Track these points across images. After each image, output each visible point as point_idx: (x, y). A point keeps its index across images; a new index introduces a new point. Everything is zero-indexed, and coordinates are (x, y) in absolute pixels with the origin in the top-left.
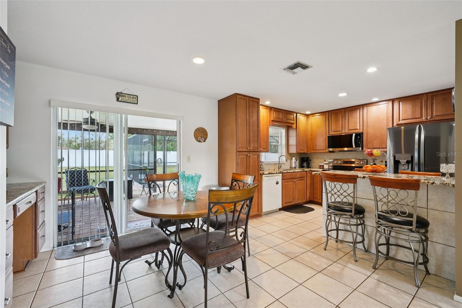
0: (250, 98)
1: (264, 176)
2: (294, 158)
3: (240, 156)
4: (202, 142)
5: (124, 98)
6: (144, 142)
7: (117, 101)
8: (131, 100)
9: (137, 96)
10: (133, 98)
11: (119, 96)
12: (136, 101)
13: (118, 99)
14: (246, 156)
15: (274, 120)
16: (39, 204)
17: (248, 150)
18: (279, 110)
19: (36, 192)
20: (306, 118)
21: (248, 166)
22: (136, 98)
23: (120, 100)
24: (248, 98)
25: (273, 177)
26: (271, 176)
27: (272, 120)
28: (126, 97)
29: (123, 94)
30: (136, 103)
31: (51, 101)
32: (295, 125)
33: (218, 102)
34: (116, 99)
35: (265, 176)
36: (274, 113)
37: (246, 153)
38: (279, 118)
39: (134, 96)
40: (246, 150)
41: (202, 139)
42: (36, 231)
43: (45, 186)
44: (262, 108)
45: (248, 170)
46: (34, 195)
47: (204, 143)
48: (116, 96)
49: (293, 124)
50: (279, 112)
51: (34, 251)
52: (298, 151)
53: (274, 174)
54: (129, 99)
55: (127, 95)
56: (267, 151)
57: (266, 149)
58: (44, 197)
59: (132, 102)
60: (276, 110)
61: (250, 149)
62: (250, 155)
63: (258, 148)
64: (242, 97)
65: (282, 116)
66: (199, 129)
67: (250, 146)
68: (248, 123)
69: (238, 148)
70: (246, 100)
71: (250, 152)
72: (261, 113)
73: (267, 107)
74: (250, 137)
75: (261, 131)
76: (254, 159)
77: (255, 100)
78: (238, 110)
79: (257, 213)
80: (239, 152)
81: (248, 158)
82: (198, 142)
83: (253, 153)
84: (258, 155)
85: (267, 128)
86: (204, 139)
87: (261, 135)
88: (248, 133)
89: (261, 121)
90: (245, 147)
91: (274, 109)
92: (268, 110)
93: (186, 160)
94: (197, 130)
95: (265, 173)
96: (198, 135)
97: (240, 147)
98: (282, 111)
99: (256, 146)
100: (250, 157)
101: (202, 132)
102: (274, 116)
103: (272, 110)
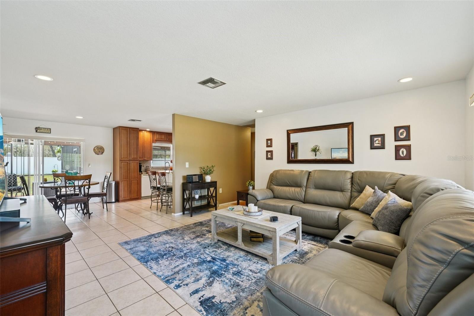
1: (142, 175)
3: (122, 163)
5: (41, 130)
9: (50, 129)
10: (47, 130)
11: (37, 129)
13: (36, 131)
14: (127, 163)
15: (157, 139)
21: (129, 169)
23: (38, 131)
24: (129, 129)
27: (155, 139)
29: (40, 128)
30: (50, 132)
33: (113, 129)
34: (35, 131)
35: (144, 175)
36: (157, 135)
37: (127, 161)
38: (162, 138)
40: (128, 159)
45: (129, 171)
47: (101, 155)
54: (45, 131)
55: (43, 129)
56: (151, 159)
59: (47, 132)
60: (159, 133)
61: (130, 159)
62: (130, 162)
63: (137, 158)
64: (124, 128)
65: (165, 137)
66: (98, 147)
67: (130, 157)
68: (128, 144)
69: (120, 158)
70: (128, 130)
71: (130, 160)
72: (145, 136)
73: (150, 132)
74: (131, 151)
75: (145, 147)
76: (134, 165)
77: (135, 129)
78: (120, 136)
79: (136, 197)
80: (121, 160)
81: (129, 164)
82: (97, 155)
83: (133, 161)
84: (137, 162)
85: (150, 145)
86: (101, 153)
87: (145, 149)
88: (129, 150)
89: (145, 141)
90: (126, 158)
91: (157, 133)
92: (152, 134)
93: (88, 165)
94: (96, 147)
95: (143, 173)
96: (97, 150)
97: (122, 157)
98: (164, 134)
99: (136, 157)
100: (131, 164)
101: (100, 148)
102: (157, 137)
103: (156, 133)
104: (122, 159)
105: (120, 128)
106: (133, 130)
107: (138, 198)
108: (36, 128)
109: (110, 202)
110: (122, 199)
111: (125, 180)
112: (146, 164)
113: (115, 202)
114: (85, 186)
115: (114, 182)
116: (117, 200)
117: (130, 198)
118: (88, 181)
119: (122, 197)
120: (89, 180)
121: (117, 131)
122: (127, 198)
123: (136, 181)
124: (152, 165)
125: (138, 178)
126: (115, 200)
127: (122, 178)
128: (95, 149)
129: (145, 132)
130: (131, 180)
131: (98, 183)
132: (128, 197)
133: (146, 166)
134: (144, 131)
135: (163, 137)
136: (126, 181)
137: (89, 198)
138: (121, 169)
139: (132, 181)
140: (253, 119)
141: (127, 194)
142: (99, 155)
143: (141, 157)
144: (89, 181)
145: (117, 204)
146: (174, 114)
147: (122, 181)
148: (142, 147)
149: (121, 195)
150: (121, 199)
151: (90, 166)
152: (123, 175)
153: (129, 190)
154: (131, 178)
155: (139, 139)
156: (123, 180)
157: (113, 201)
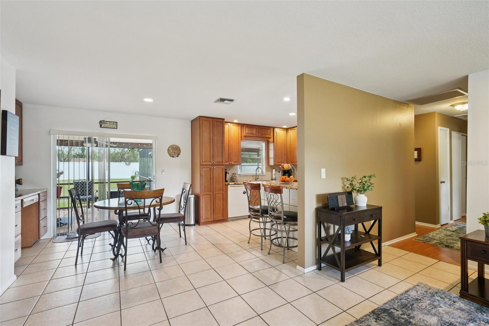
0: (214, 119)
1: (229, 186)
2: (274, 170)
3: (204, 169)
4: (175, 157)
5: (106, 125)
6: (149, 155)
7: (100, 127)
8: (111, 126)
9: (117, 123)
10: (113, 124)
11: (102, 123)
12: (116, 127)
14: (209, 169)
15: (247, 135)
16: (41, 203)
17: (212, 164)
18: (252, 126)
19: (39, 194)
20: (285, 131)
21: (212, 177)
22: (115, 124)
23: (102, 126)
24: (212, 119)
25: (240, 187)
26: (238, 186)
27: (244, 135)
28: (107, 124)
29: (105, 122)
31: (51, 131)
32: (272, 139)
33: (191, 122)
34: (99, 126)
35: (231, 187)
36: (247, 129)
37: (210, 167)
38: (252, 134)
39: (114, 123)
40: (210, 164)
41: (175, 155)
42: (39, 221)
43: (47, 191)
44: (233, 125)
45: (212, 181)
46: (37, 196)
47: (177, 157)
48: (100, 124)
49: (270, 138)
50: (252, 128)
51: (38, 234)
52: (275, 164)
53: (240, 184)
54: (110, 125)
55: (108, 123)
56: (238, 164)
57: (237, 162)
58: (46, 200)
59: (112, 127)
60: (249, 126)
61: (213, 163)
62: (213, 168)
63: (223, 162)
64: (206, 119)
65: (256, 132)
66: (173, 146)
67: (214, 160)
68: (211, 141)
69: (201, 162)
70: (210, 121)
71: (213, 165)
72: (231, 130)
73: (238, 124)
74: (214, 152)
75: (232, 146)
76: (218, 172)
77: (219, 120)
78: (201, 130)
79: (222, 218)
80: (202, 165)
81: (212, 170)
82: (171, 157)
83: (217, 166)
84: (223, 168)
85: (238, 143)
86: (177, 155)
87: (232, 150)
88: (212, 149)
89: (232, 137)
90: (208, 162)
91: (247, 126)
92: (240, 127)
93: (161, 173)
94: (171, 147)
95: (230, 184)
96: (171, 151)
97: (203, 161)
98: (256, 127)
99: (220, 160)
100: (214, 170)
101: (175, 148)
102: (247, 132)
103: (245, 126)
104: (204, 163)
105: (201, 118)
106: (217, 121)
107: (224, 220)
108: (100, 122)
109: (188, 224)
110: (204, 221)
111: (207, 193)
112: (231, 169)
113: (194, 225)
114: (154, 206)
115: (193, 196)
116: (197, 222)
117: (213, 219)
118: (158, 200)
119: (204, 218)
120: (160, 198)
121: (197, 123)
122: (210, 220)
123: (222, 195)
124: (239, 172)
125: (223, 191)
126: (195, 223)
127: (204, 191)
128: (170, 149)
129: (232, 124)
130: (214, 193)
131: (174, 201)
132: (211, 218)
133: (232, 173)
134: (229, 124)
135: (254, 131)
136: (209, 195)
137: (161, 225)
138: (202, 178)
139: (217, 195)
140: (464, 74)
141: (210, 213)
142: (174, 158)
143: (227, 161)
144: (161, 200)
145: (197, 227)
146: (303, 75)
147: (203, 195)
148: (228, 147)
149: (202, 216)
150: (202, 220)
151: (163, 173)
152: (204, 186)
153: (212, 207)
154: (214, 191)
155: (224, 134)
156: (204, 193)
157: (192, 222)
